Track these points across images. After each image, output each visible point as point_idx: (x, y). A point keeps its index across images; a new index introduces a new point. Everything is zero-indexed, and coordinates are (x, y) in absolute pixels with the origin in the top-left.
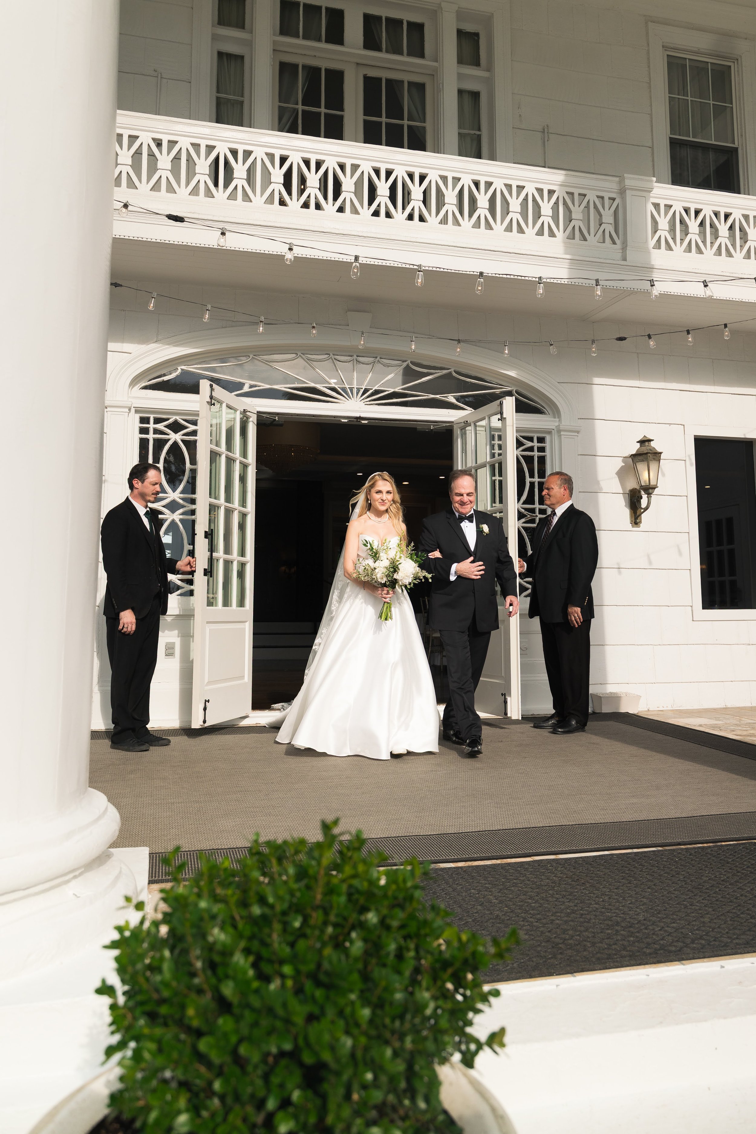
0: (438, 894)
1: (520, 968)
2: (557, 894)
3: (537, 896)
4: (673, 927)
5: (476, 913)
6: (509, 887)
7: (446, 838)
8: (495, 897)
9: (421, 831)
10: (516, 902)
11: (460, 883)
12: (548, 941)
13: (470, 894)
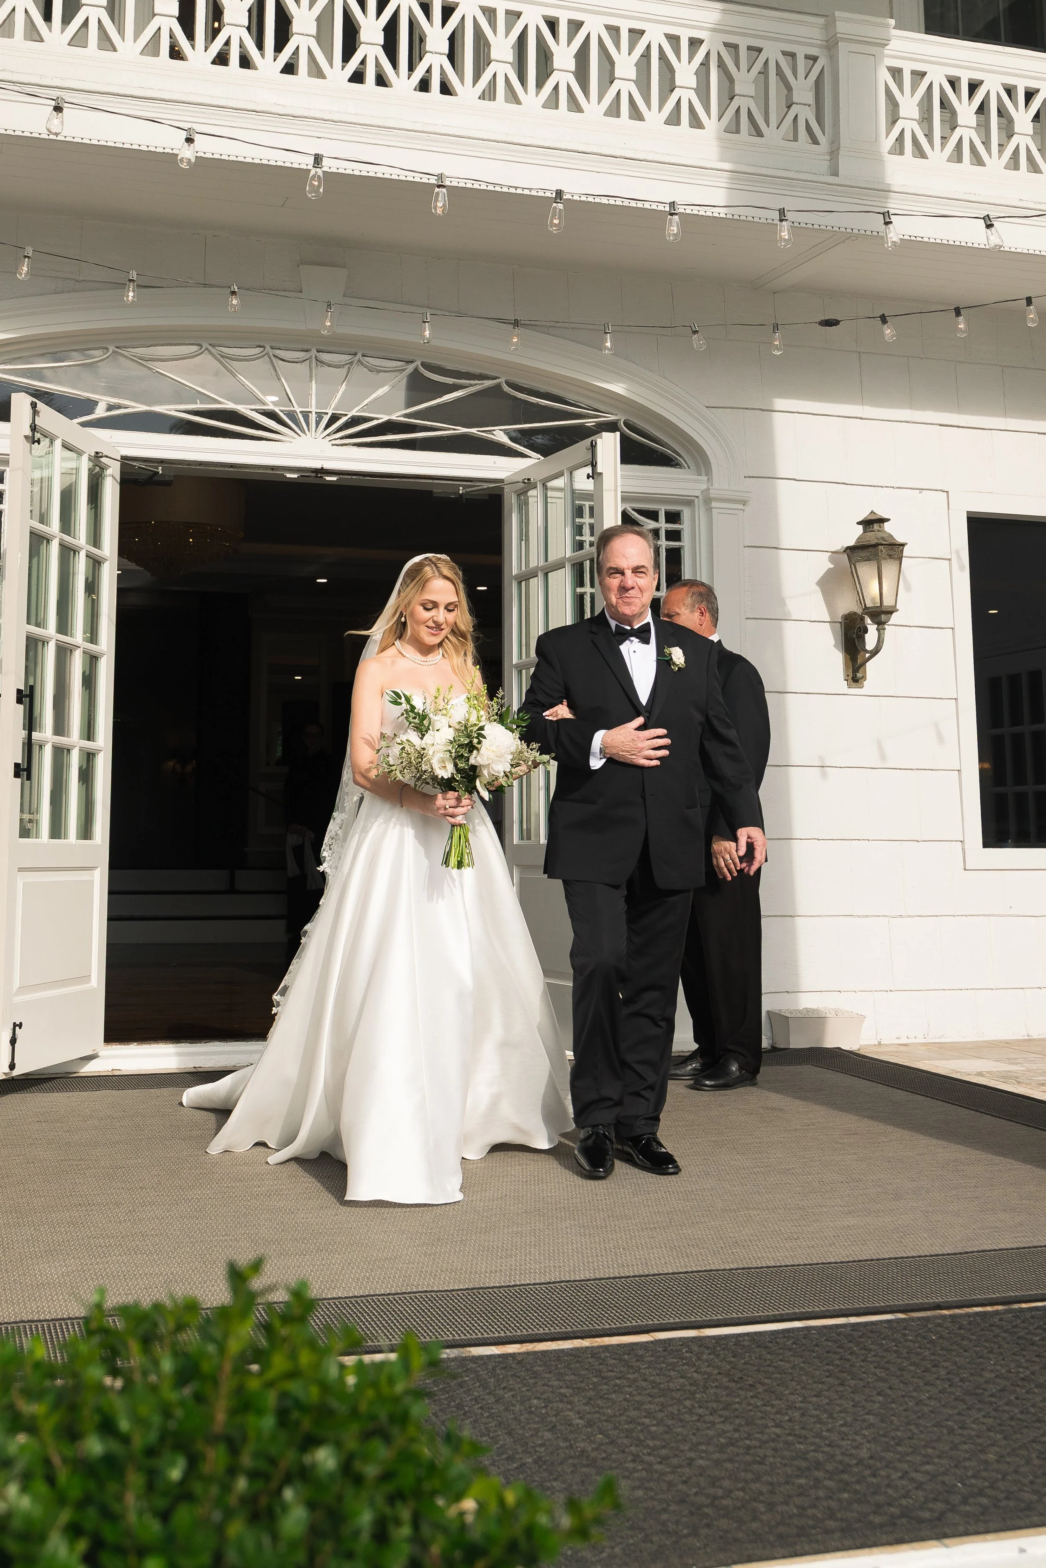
2: (700, 1407)
3: (660, 1411)
4: (926, 1472)
5: (541, 1445)
6: (606, 1394)
8: (579, 1413)
10: (619, 1422)
11: (510, 1387)
12: (682, 1501)
13: (530, 1407)
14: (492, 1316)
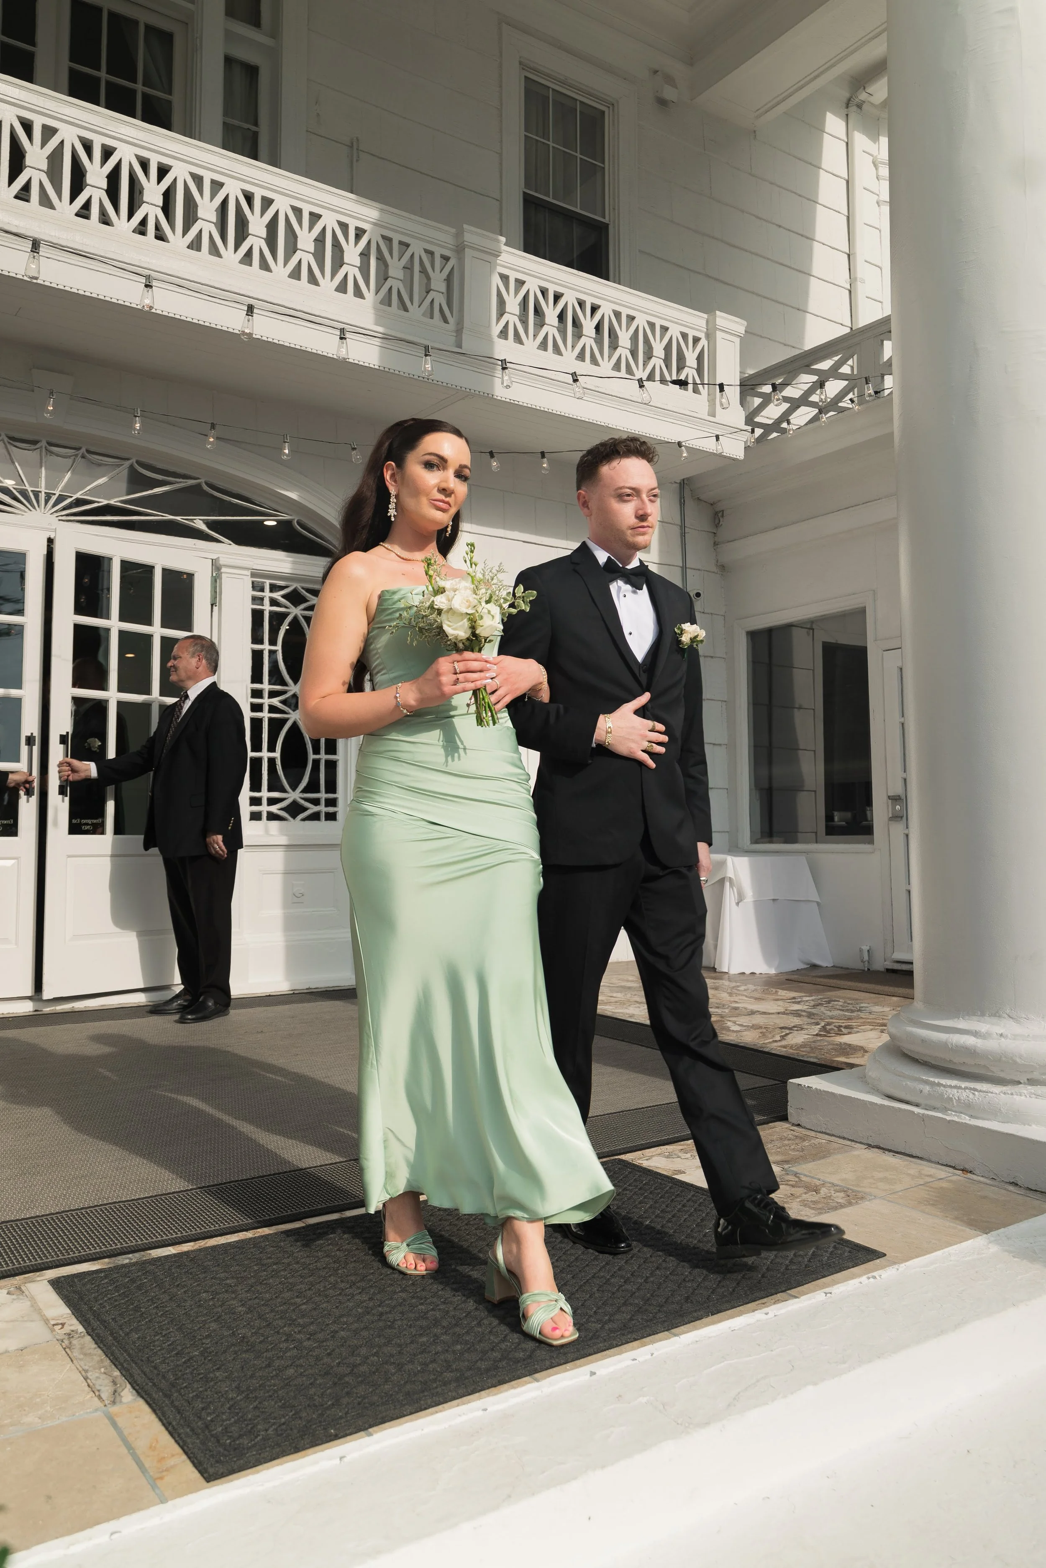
0: (143, 1310)
1: (278, 1435)
2: (342, 1281)
3: (309, 1289)
5: (207, 1337)
6: (265, 1279)
7: (164, 1202)
8: (241, 1301)
9: (122, 1194)
10: (275, 1305)
11: (183, 1284)
12: (327, 1373)
13: (199, 1301)
14: (172, 1218)
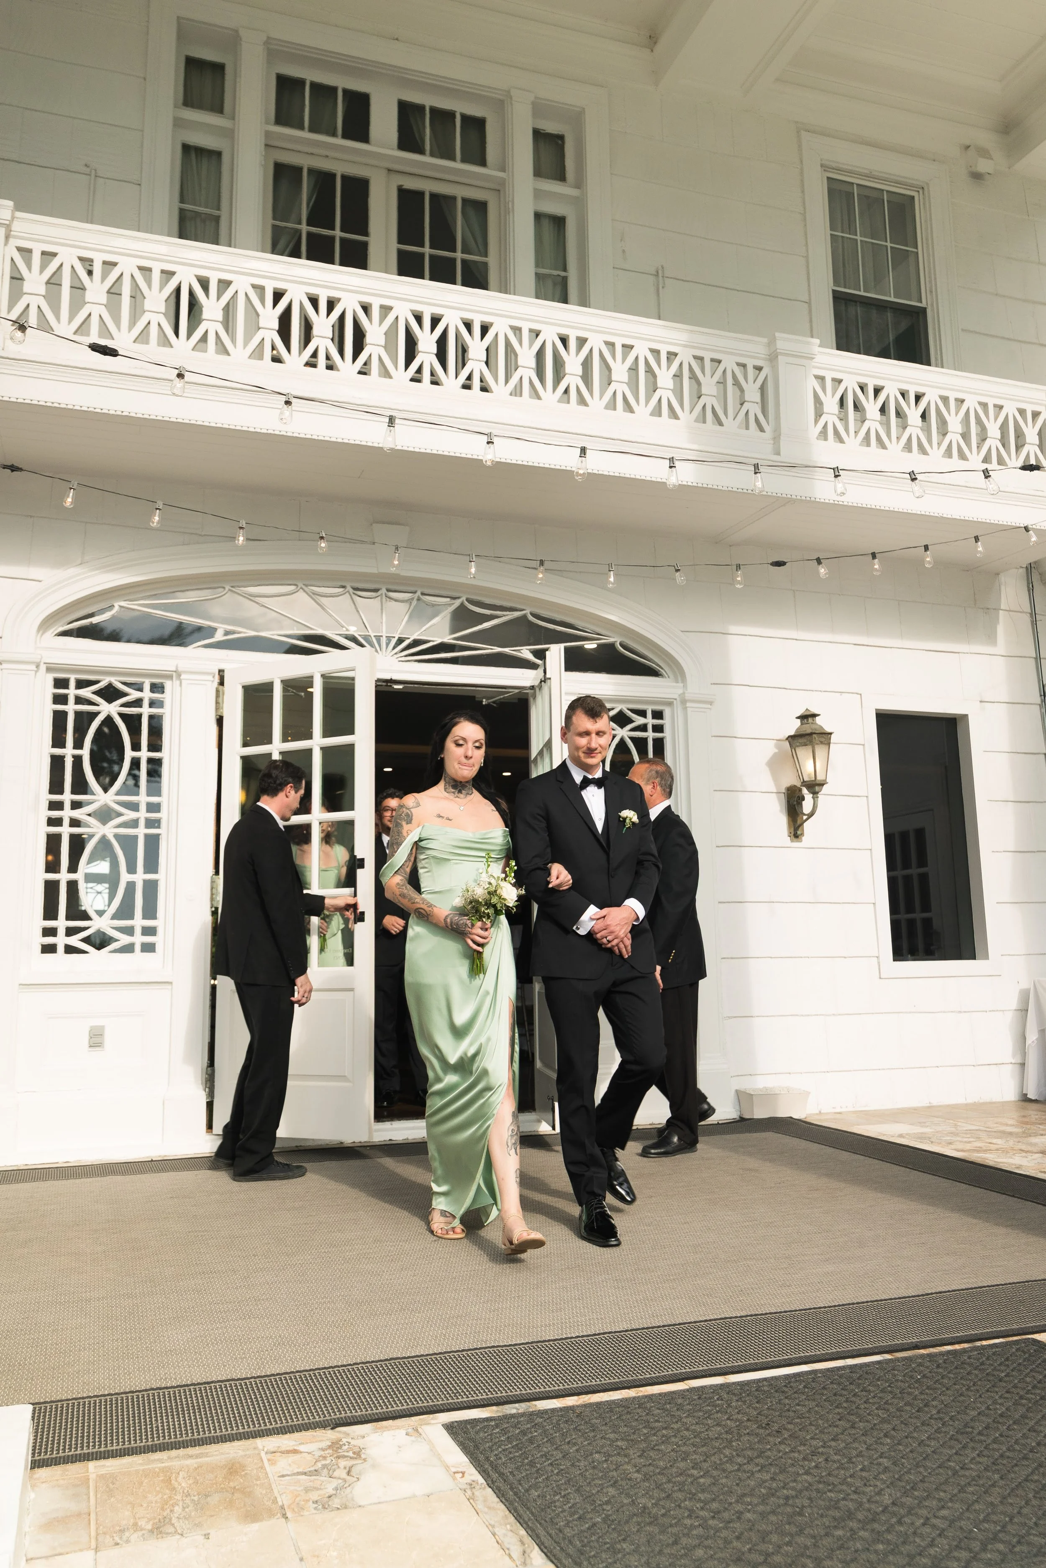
0: (539, 1466)
2: (738, 1456)
4: (944, 1518)
8: (635, 1466)
10: (672, 1475)
11: (574, 1441)
13: (593, 1462)
14: (556, 1368)
